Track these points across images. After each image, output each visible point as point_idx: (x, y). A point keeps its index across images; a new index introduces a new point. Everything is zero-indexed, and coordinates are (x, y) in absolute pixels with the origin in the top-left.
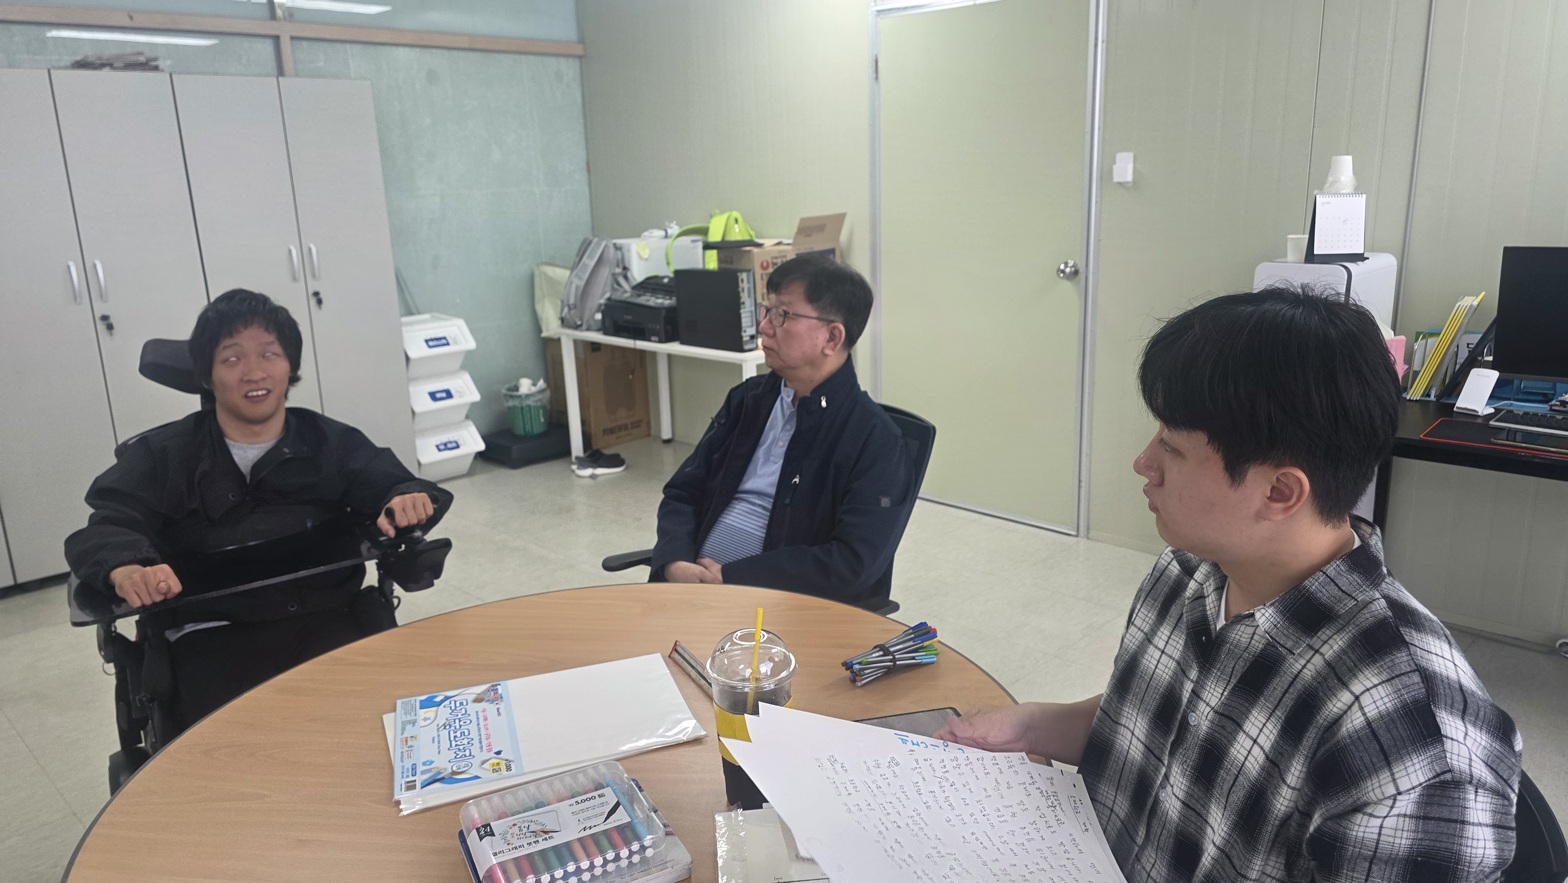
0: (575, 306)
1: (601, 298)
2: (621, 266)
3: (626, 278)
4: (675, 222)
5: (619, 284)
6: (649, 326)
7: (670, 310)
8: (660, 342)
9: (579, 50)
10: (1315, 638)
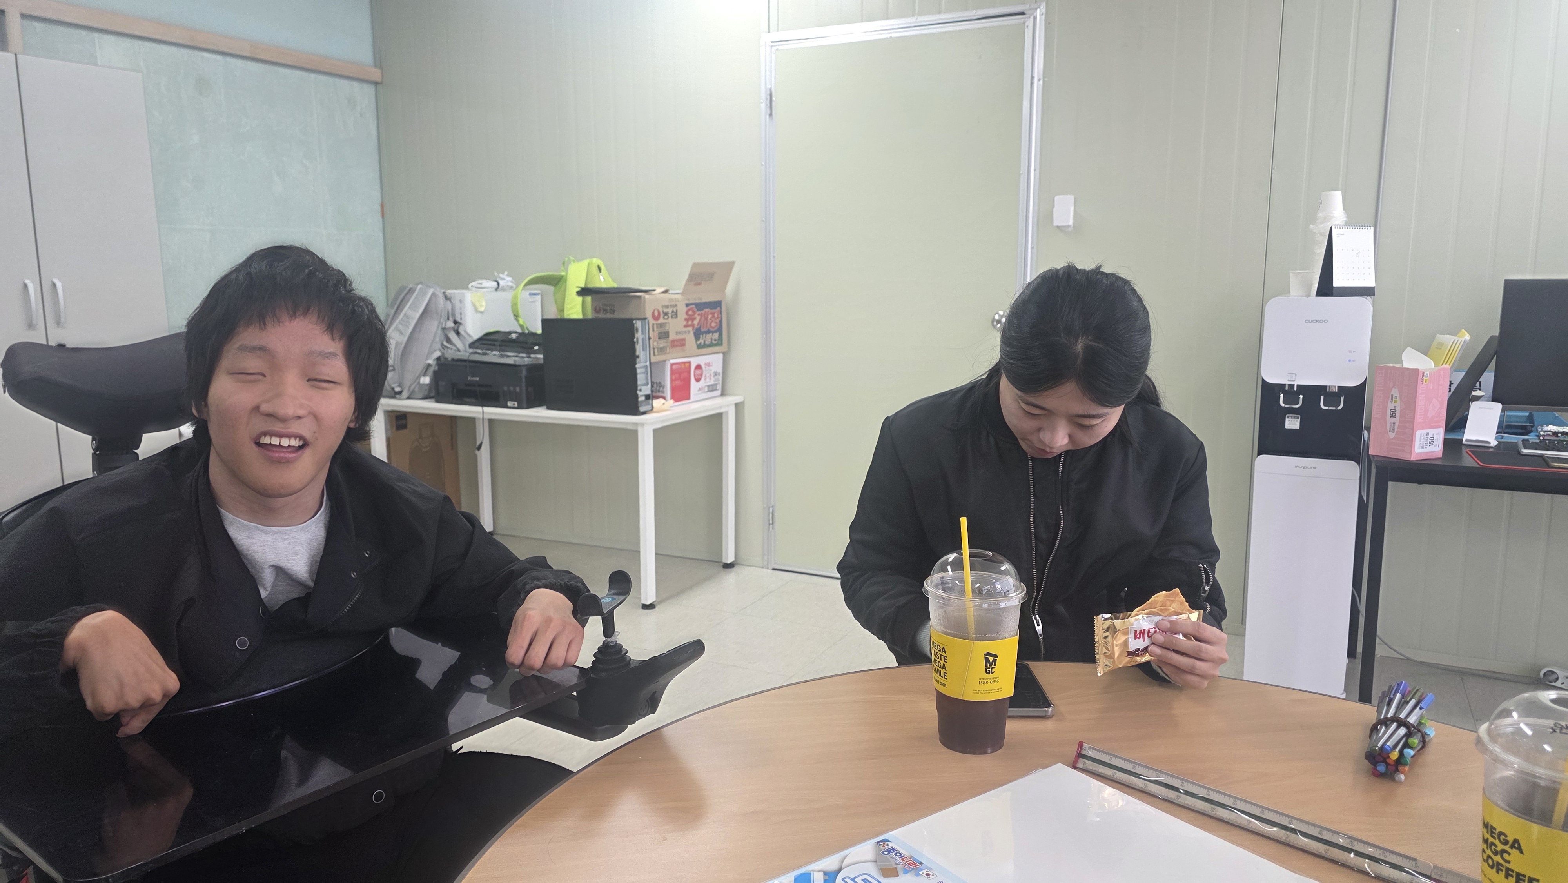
1: (427, 358)
2: (452, 319)
3: (458, 333)
5: (448, 340)
6: (505, 388)
7: (533, 369)
8: (520, 407)
9: (376, 75)
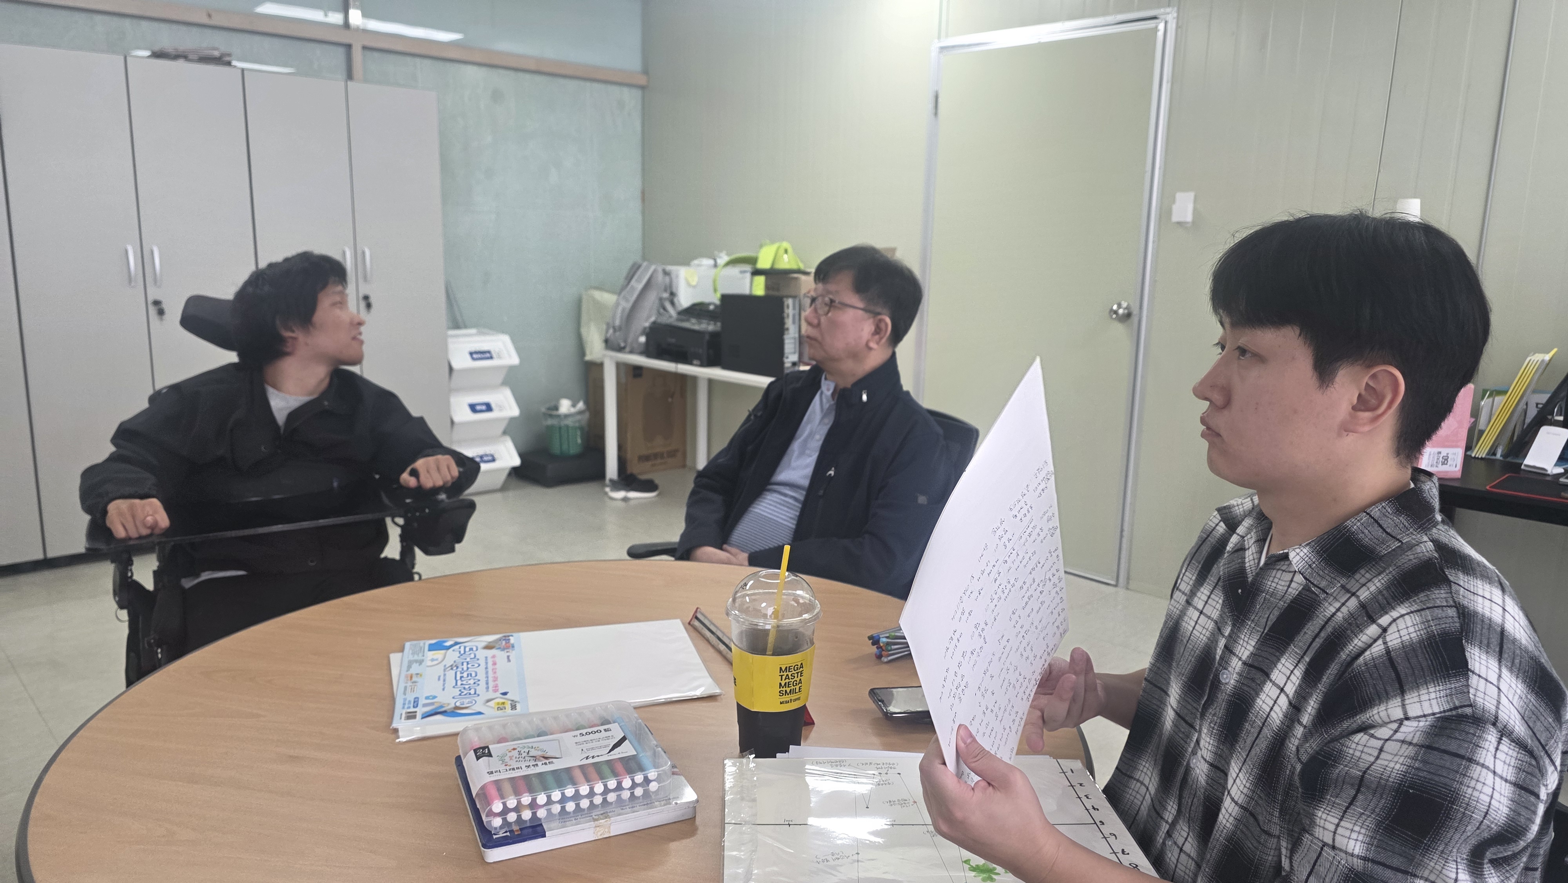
0: (620, 328)
1: (646, 321)
2: (669, 291)
3: (673, 303)
4: (724, 252)
5: (665, 309)
6: (693, 350)
7: (714, 335)
8: (701, 366)
9: (642, 80)
10: (1353, 581)
